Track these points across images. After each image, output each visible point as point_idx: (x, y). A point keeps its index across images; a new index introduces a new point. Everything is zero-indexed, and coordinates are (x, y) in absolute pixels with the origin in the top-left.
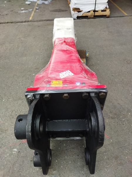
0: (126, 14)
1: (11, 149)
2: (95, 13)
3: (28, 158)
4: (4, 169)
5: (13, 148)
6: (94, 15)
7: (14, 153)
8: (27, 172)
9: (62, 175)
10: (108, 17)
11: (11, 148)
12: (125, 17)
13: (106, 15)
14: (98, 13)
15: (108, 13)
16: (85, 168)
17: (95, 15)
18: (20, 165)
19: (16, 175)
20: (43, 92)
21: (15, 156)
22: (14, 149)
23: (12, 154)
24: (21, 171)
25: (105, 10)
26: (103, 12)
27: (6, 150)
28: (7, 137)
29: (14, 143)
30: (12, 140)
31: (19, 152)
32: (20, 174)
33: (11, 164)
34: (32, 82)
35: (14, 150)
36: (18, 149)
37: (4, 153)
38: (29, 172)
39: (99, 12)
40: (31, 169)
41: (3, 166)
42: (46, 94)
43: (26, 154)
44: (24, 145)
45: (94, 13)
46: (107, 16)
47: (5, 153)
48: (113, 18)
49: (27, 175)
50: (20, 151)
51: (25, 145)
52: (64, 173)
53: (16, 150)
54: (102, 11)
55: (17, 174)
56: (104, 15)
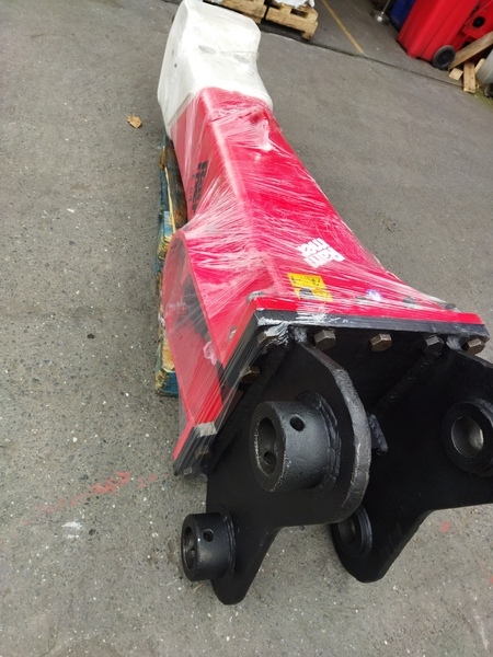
0: (360, 50)
1: (55, 524)
2: (271, 9)
3: (136, 553)
4: (46, 606)
5: (63, 520)
6: (262, 16)
7: (70, 536)
8: (144, 605)
9: (266, 596)
10: (307, 41)
11: (54, 519)
12: (359, 59)
13: (303, 32)
14: (279, 15)
15: (309, 23)
16: (330, 564)
17: (267, 17)
18: (109, 580)
19: (104, 620)
20: (318, 319)
21: (79, 548)
22: (65, 522)
23: (62, 543)
24: (119, 602)
25: (303, 10)
26: (294, 16)
27: (34, 528)
28: (21, 474)
29: (60, 496)
30: (45, 486)
31: (91, 532)
32: (120, 617)
33: (71, 581)
34: (71, 243)
35: (67, 525)
36: (84, 520)
37: (26, 543)
38: (152, 603)
39: (282, 10)
40: (158, 592)
41: (38, 595)
42: (326, 328)
43: (122, 539)
44: (106, 502)
45: (265, 8)
46: (304, 36)
47: (31, 540)
48: (324, 50)
49: (145, 615)
50: (93, 527)
51: (110, 505)
52: (273, 588)
53: (74, 525)
54: (294, 11)
55: (106, 618)
56: (298, 28)
